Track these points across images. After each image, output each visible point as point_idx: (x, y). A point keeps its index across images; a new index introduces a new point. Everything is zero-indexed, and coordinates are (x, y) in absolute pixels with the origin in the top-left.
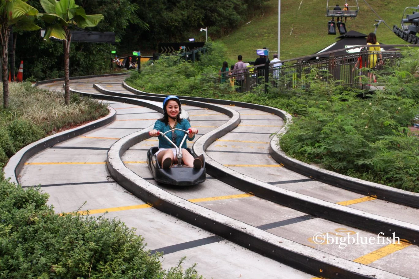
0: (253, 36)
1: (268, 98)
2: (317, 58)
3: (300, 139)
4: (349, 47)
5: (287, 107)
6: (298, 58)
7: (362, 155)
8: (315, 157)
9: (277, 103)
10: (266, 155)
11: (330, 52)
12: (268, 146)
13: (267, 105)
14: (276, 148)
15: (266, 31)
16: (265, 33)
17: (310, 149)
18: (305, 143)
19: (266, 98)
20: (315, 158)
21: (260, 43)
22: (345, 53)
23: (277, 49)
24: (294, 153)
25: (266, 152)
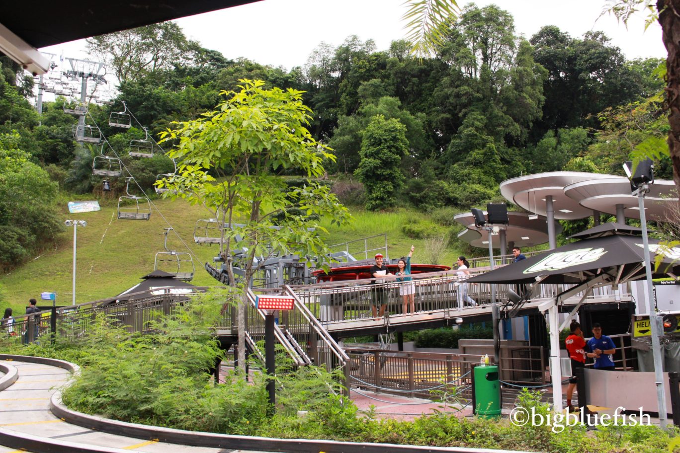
0: (43, 274)
1: (55, 349)
2: (118, 301)
3: (84, 390)
4: (154, 288)
5: (77, 358)
6: (93, 302)
7: (146, 401)
8: (99, 407)
9: (65, 355)
10: (46, 412)
11: (129, 295)
12: (48, 402)
13: (54, 358)
14: (57, 402)
15: (59, 268)
16: (58, 271)
17: (91, 399)
18: (89, 393)
19: (51, 349)
20: (98, 409)
21: (52, 283)
22: (148, 295)
23: (72, 291)
24: (77, 405)
25: (46, 409)
